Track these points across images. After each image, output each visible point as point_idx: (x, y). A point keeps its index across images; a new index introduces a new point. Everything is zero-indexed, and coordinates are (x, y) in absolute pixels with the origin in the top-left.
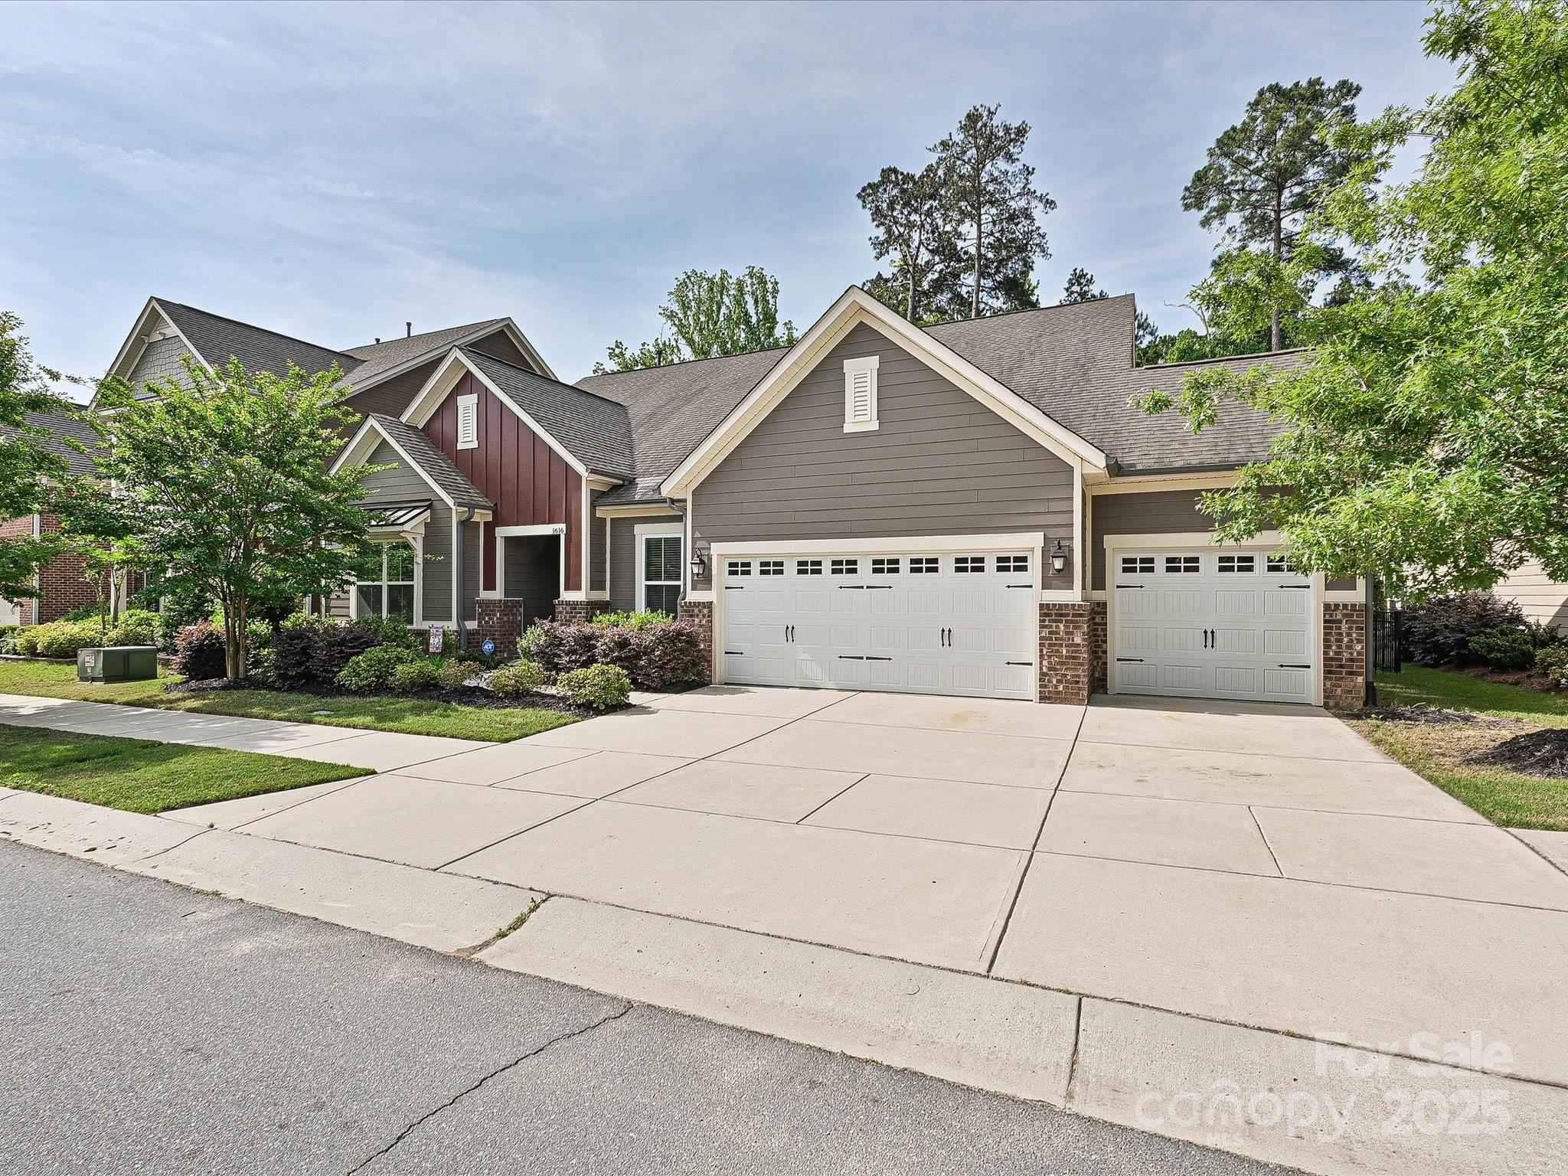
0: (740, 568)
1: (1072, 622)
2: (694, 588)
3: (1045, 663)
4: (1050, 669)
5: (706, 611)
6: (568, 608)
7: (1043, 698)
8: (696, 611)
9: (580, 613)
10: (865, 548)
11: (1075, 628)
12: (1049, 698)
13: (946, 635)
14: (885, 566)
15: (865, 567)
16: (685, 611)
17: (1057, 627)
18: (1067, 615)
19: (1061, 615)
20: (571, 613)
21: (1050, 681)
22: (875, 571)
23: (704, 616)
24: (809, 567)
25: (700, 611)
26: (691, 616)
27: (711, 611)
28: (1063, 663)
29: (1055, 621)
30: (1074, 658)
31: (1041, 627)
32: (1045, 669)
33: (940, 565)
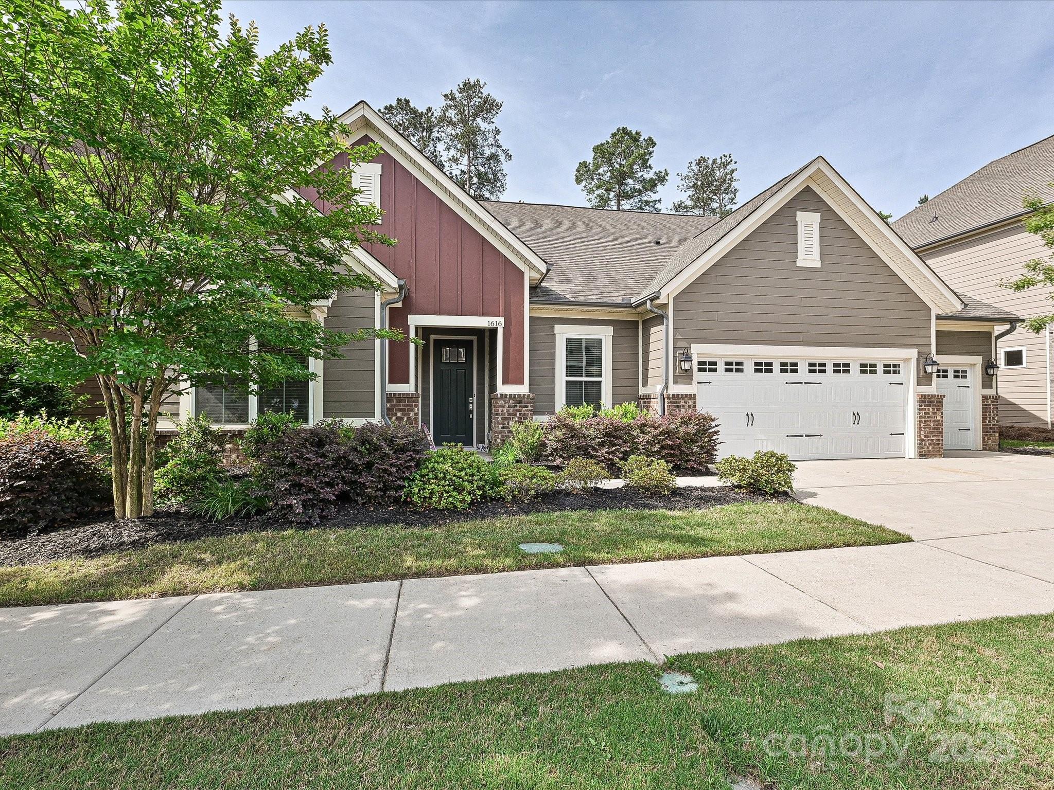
0: (708, 366)
1: (936, 406)
2: (675, 382)
3: (922, 433)
4: (925, 437)
5: (691, 402)
6: (511, 402)
7: (921, 456)
8: (682, 402)
9: (526, 406)
10: (803, 354)
11: (938, 410)
12: (925, 455)
13: (856, 416)
14: (817, 368)
15: (803, 368)
16: (672, 403)
17: (929, 409)
18: (933, 402)
19: (931, 402)
20: (516, 406)
21: (925, 444)
22: (811, 371)
23: (690, 406)
24: (763, 367)
25: (685, 402)
26: (678, 407)
27: (695, 403)
28: (932, 433)
29: (928, 406)
30: (937, 429)
31: (920, 409)
32: (922, 437)
33: (851, 368)
